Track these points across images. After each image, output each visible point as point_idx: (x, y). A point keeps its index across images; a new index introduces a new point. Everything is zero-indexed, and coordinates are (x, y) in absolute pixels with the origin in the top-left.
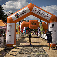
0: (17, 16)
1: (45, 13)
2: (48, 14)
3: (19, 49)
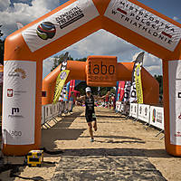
1: (157, 22)
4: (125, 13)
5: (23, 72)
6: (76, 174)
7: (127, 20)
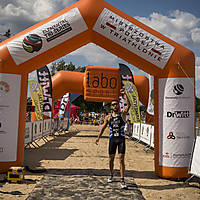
0: (34, 44)
1: (147, 38)
2: (161, 42)
3: (34, 182)
4: (115, 28)
6: (55, 190)
7: (116, 34)
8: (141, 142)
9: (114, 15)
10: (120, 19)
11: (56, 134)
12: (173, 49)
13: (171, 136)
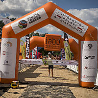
1: (76, 22)
2: (82, 24)
4: (61, 17)
5: (11, 44)
7: (61, 20)
8: (71, 70)
9: (60, 12)
10: (63, 13)
11: (31, 66)
12: (87, 27)
13: (86, 68)
